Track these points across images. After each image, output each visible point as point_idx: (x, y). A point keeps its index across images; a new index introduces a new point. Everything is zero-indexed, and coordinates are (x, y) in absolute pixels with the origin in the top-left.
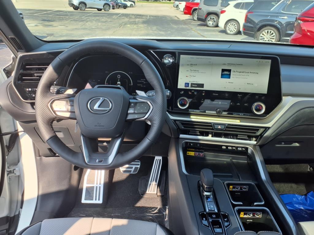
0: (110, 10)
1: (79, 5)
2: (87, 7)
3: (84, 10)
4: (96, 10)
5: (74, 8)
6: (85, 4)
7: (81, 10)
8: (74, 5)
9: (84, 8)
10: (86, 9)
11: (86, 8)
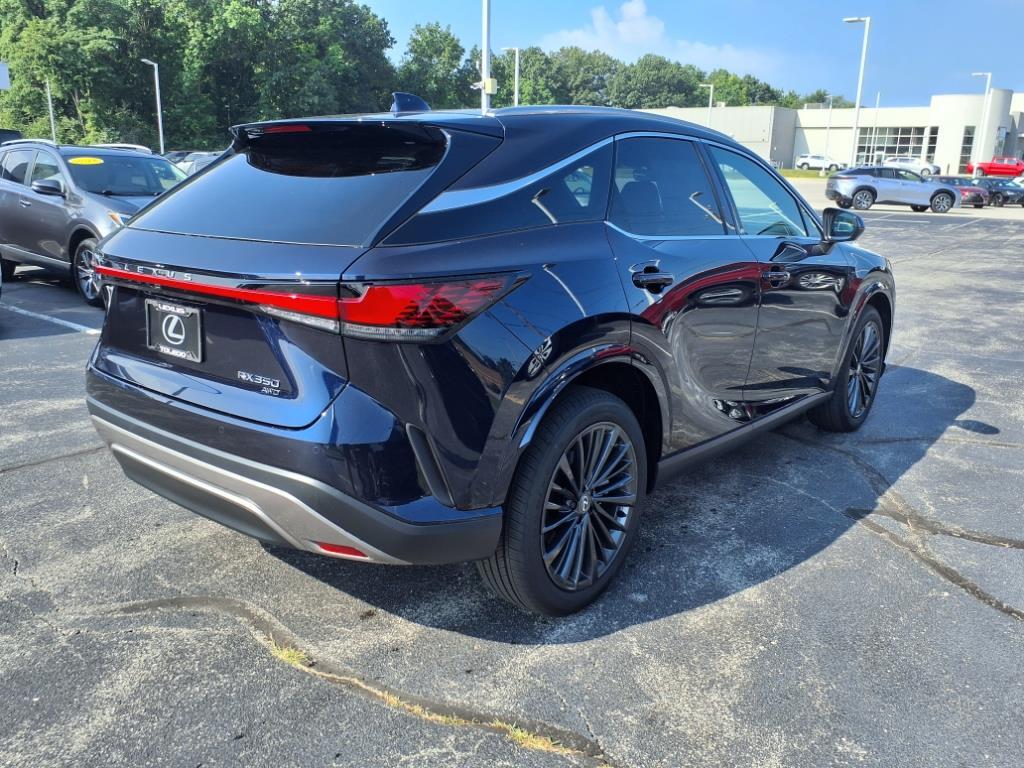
0: (951, 210)
1: (854, 195)
2: (876, 201)
3: (867, 209)
4: (909, 208)
5: (839, 203)
6: (873, 193)
7: (856, 209)
8: (840, 195)
9: (869, 203)
10: (874, 207)
11: (874, 203)
